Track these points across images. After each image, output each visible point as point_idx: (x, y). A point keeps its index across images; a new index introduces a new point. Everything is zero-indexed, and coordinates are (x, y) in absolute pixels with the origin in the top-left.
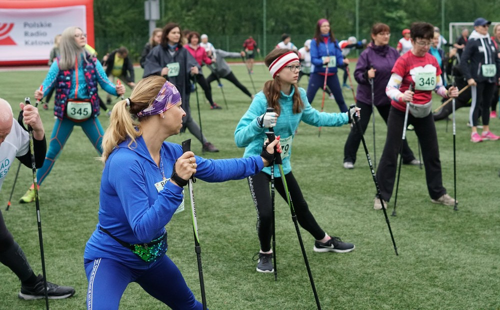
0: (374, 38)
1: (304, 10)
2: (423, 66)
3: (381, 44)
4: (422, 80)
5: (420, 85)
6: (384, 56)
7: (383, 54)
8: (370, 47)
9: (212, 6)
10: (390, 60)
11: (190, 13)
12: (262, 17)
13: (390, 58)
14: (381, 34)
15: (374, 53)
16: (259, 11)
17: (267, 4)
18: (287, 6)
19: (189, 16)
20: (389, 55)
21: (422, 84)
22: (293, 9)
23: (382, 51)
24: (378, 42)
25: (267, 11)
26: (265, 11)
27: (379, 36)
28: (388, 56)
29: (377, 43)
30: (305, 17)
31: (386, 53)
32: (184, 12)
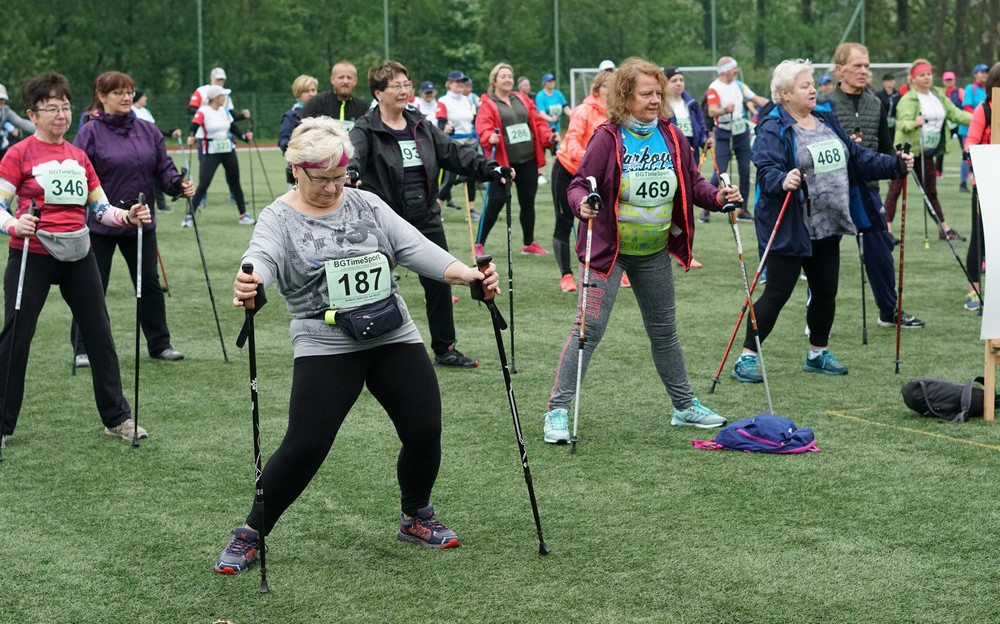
0: (102, 100)
1: (280, 43)
2: (60, 161)
3: (118, 112)
4: (57, 183)
5: (54, 193)
6: (126, 135)
7: (123, 131)
8: (97, 119)
9: (94, 37)
10: (136, 141)
11: (45, 52)
12: (197, 59)
13: (138, 137)
14: (116, 93)
15: (105, 129)
16: (189, 46)
17: (204, 31)
18: (246, 37)
19: (44, 56)
20: (136, 133)
21: (58, 191)
22: (259, 42)
23: (121, 125)
24: (110, 106)
25: (205, 46)
26: (200, 46)
27: (112, 95)
28: (132, 135)
29: (107, 110)
30: (283, 57)
31: (129, 129)
32: (35, 50)
